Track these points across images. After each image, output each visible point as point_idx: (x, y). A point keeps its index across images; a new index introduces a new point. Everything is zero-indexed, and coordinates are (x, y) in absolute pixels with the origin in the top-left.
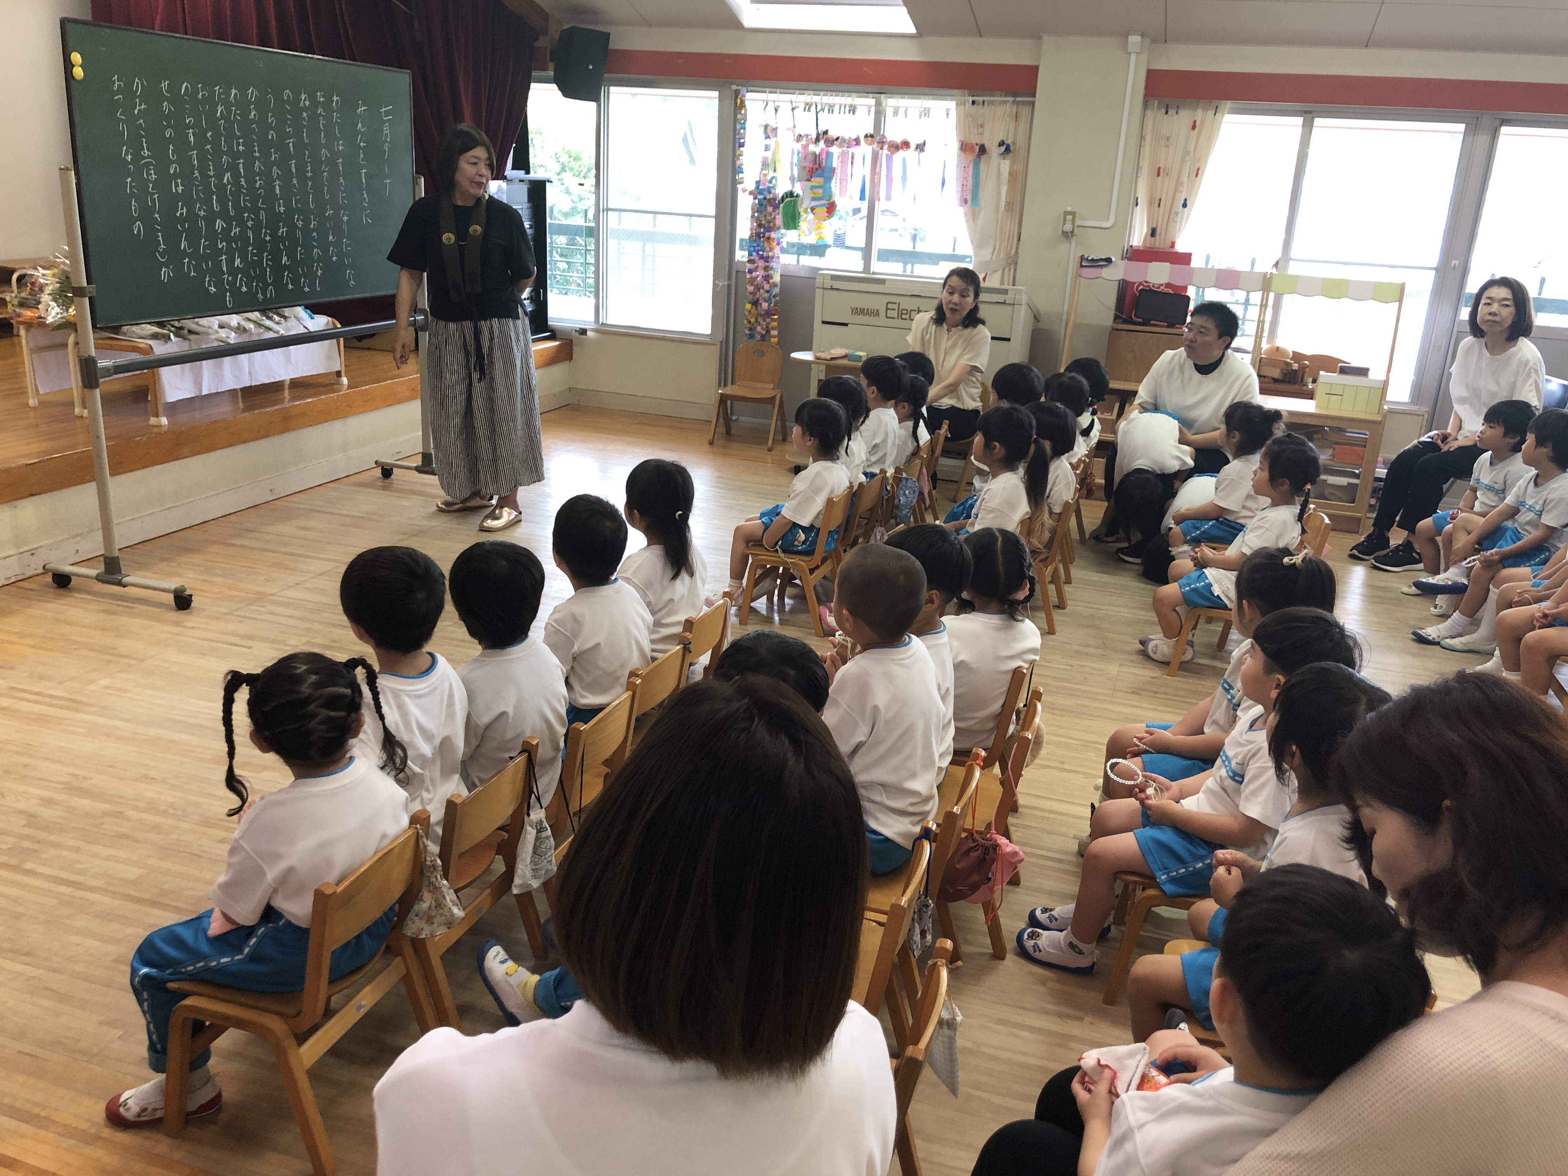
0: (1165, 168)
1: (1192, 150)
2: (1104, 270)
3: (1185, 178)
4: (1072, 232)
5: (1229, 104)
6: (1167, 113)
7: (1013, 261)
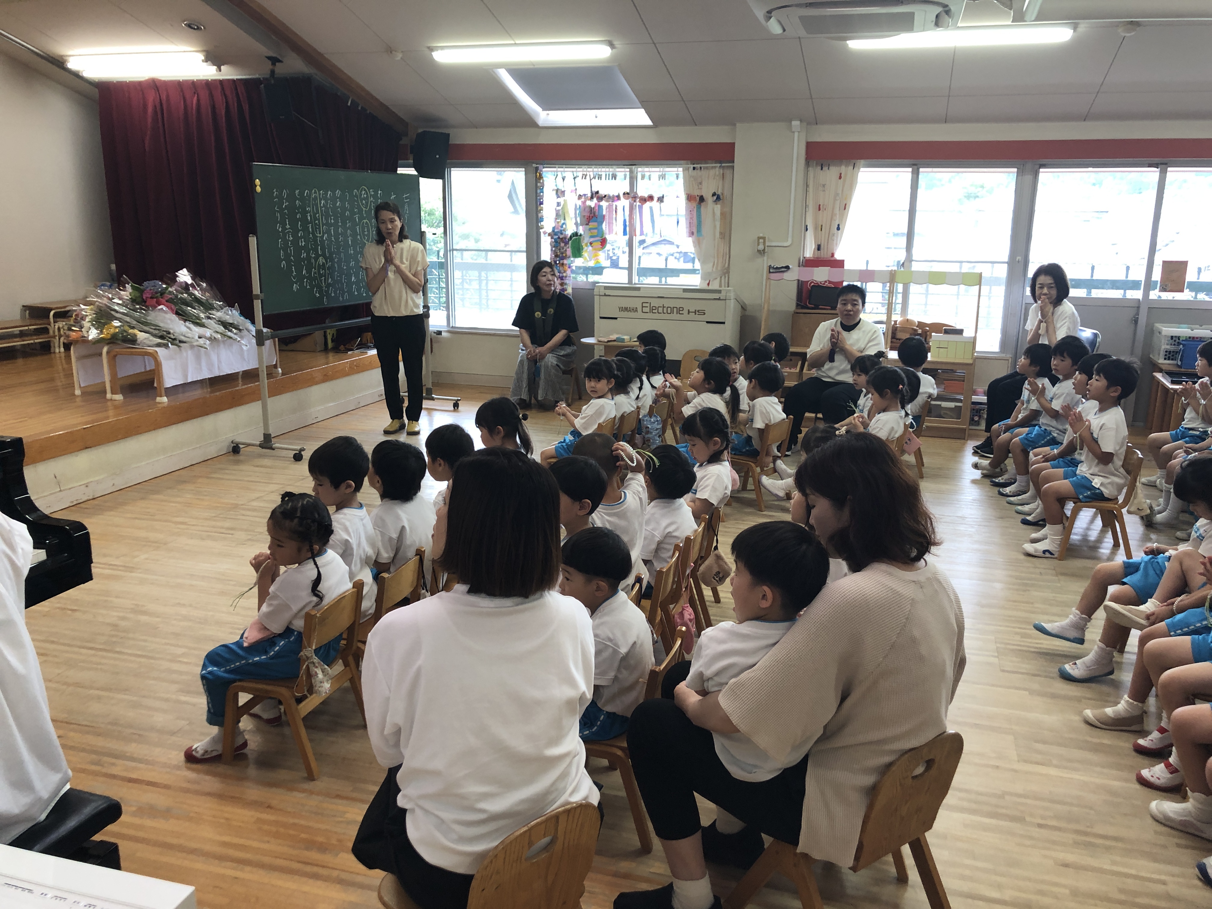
0: (823, 205)
1: (840, 192)
2: (785, 274)
3: (837, 211)
4: (764, 250)
5: (862, 162)
6: (822, 169)
7: (726, 272)
